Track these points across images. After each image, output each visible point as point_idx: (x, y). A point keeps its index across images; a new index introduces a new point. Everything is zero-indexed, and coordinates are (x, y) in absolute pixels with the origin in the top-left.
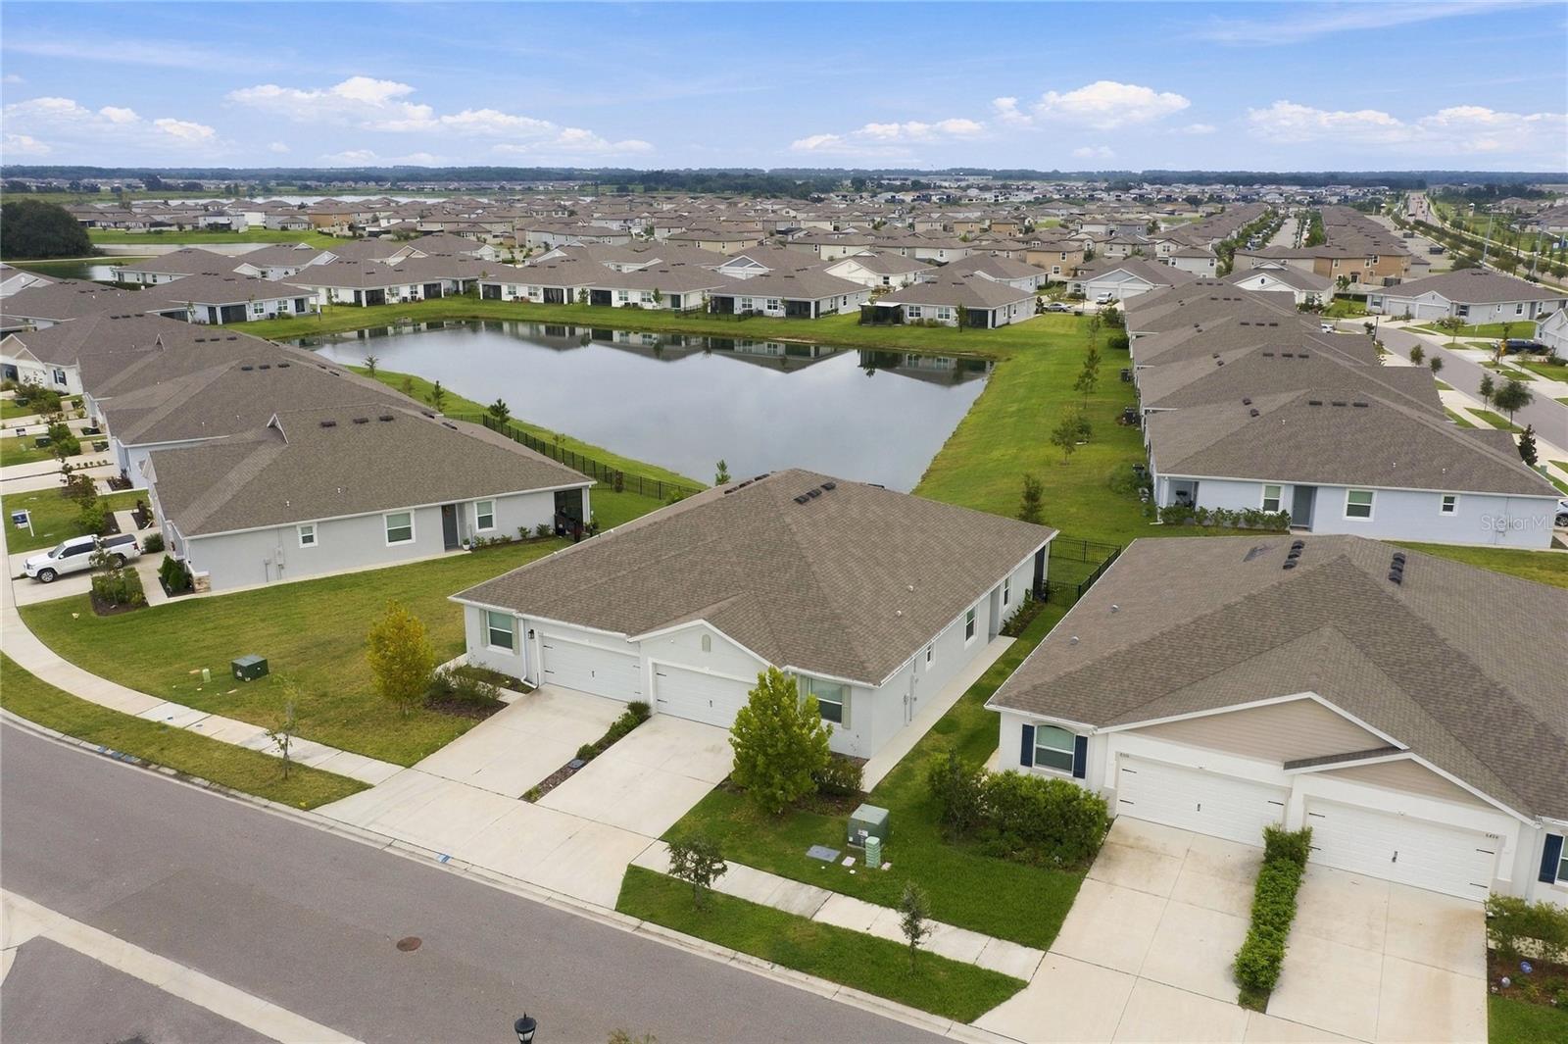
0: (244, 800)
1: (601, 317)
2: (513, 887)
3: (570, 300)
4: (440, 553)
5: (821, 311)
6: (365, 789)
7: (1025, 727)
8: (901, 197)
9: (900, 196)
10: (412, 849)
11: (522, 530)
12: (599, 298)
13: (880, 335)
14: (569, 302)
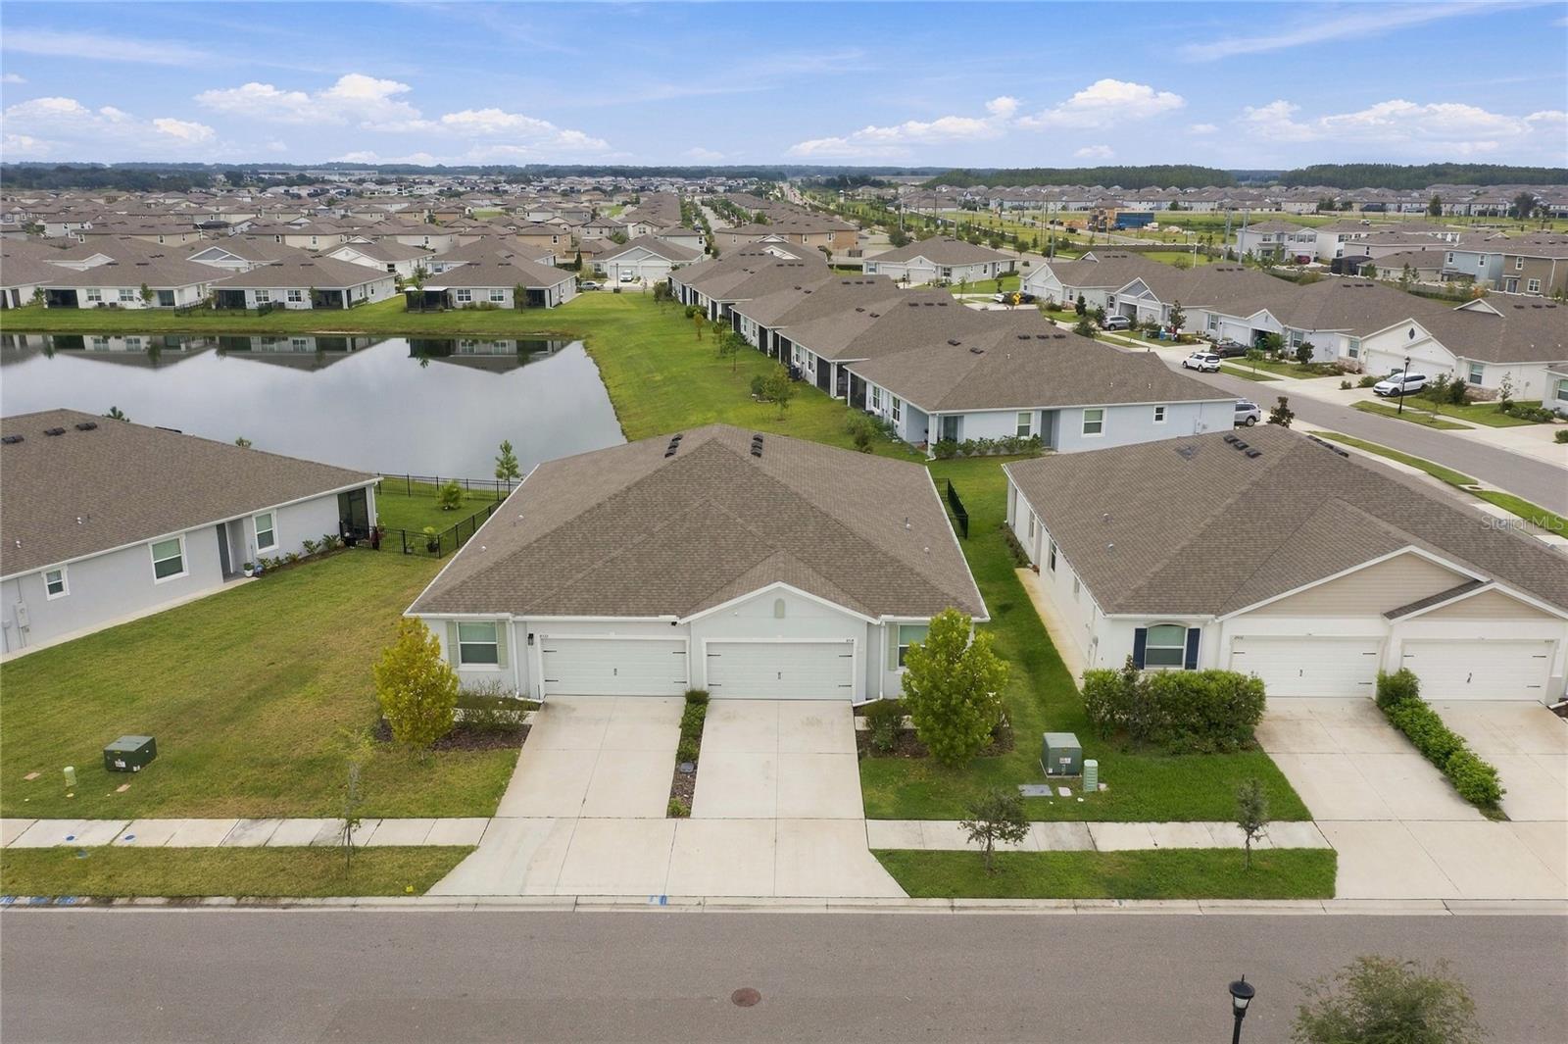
0: (309, 906)
1: (64, 321)
2: (773, 907)
3: (17, 303)
4: (219, 586)
5: (353, 299)
6: (469, 853)
7: (1138, 631)
8: (296, 191)
9: (294, 190)
10: (612, 901)
11: (307, 544)
12: (58, 300)
13: (432, 322)
14: (15, 305)
